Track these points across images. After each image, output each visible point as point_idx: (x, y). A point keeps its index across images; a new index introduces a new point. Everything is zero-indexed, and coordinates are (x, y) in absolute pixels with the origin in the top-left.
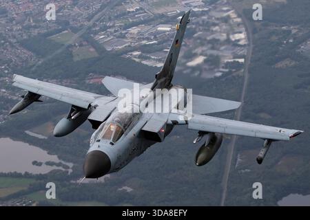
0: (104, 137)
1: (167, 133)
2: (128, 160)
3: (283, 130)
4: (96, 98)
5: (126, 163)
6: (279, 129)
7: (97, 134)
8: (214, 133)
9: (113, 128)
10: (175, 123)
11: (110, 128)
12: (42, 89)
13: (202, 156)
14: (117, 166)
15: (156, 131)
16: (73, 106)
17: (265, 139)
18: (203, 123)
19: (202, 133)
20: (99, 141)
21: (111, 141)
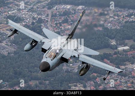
0: (49, 57)
2: (55, 68)
3: (116, 68)
4: (43, 38)
6: (115, 68)
7: (46, 55)
8: (88, 64)
9: (53, 54)
11: (51, 54)
13: (82, 72)
14: (52, 69)
17: (108, 71)
20: (47, 58)
21: (51, 59)
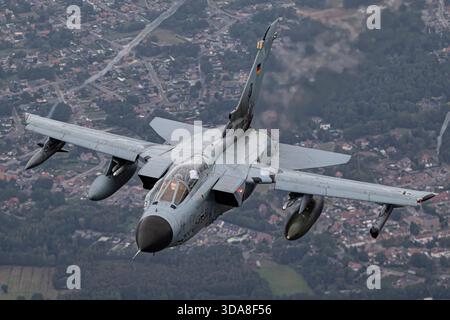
0: (162, 199)
1: (246, 195)
2: (194, 231)
3: (408, 191)
4: (146, 147)
5: (191, 233)
6: (403, 190)
7: (153, 194)
8: (311, 196)
9: (175, 186)
10: (258, 181)
11: (170, 186)
12: (69, 133)
13: (295, 227)
14: (181, 237)
15: (232, 191)
16: (114, 157)
17: (382, 204)
18: (296, 181)
19: (295, 196)
20: (156, 203)
21: (172, 203)
